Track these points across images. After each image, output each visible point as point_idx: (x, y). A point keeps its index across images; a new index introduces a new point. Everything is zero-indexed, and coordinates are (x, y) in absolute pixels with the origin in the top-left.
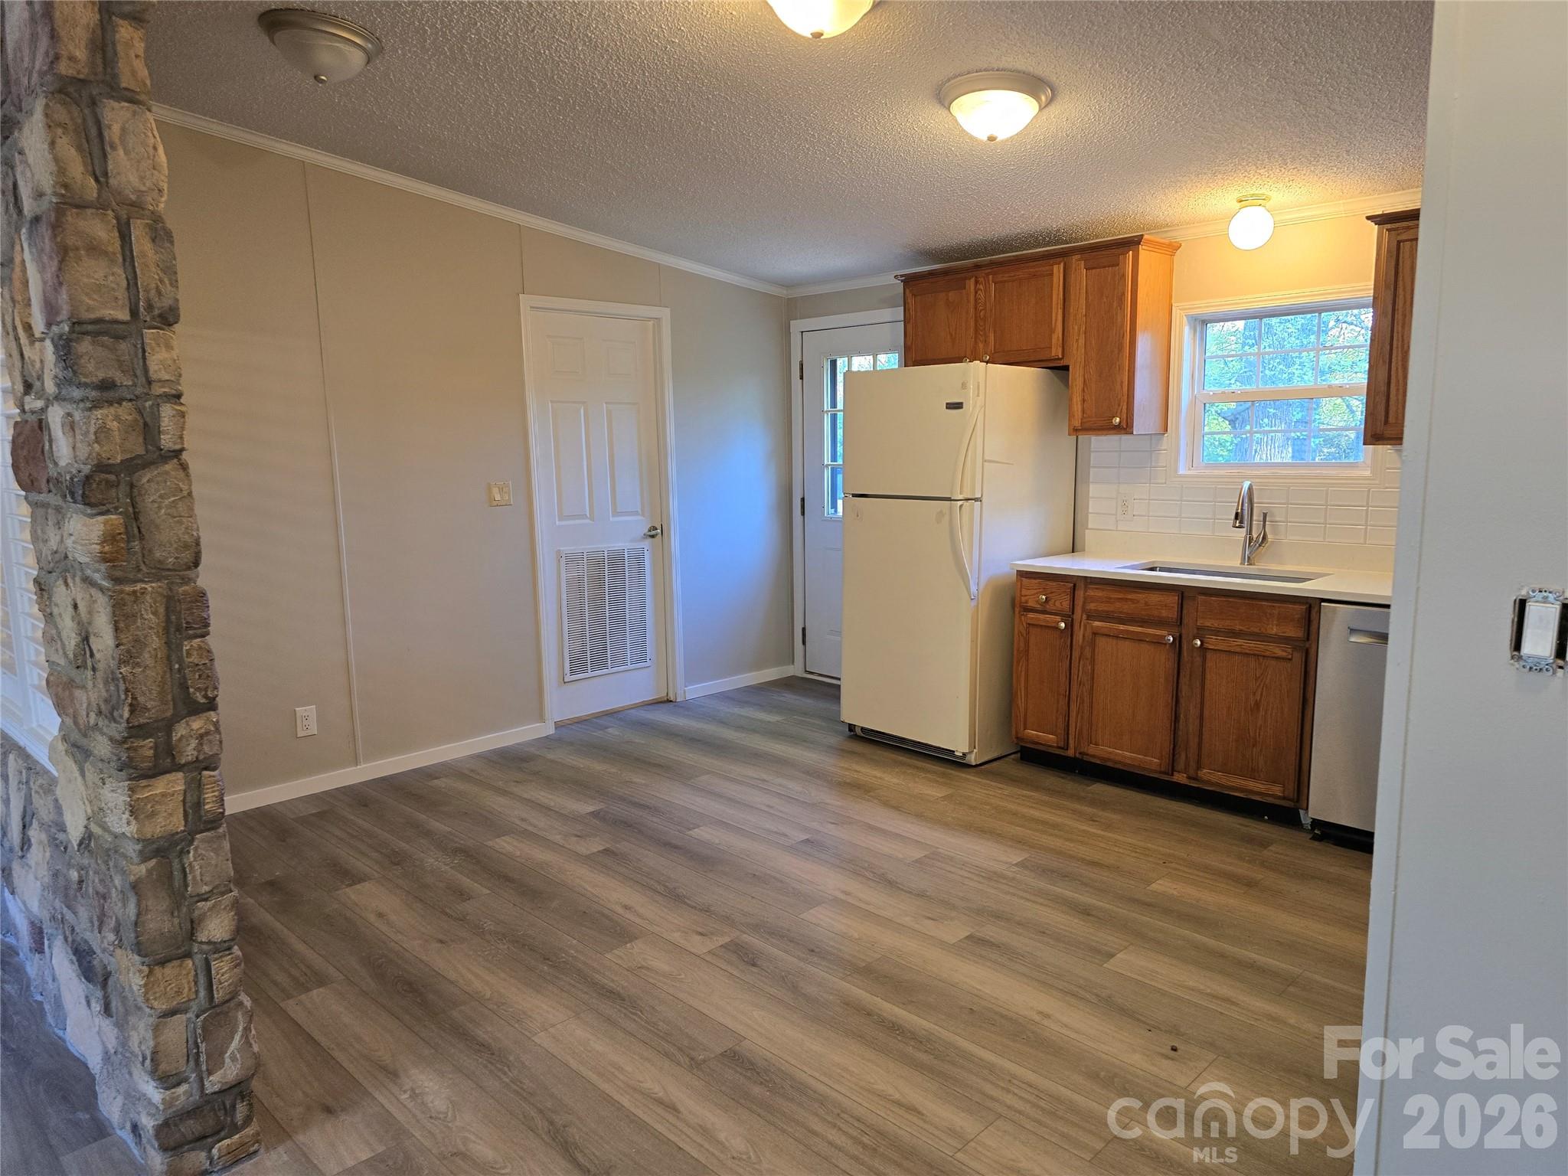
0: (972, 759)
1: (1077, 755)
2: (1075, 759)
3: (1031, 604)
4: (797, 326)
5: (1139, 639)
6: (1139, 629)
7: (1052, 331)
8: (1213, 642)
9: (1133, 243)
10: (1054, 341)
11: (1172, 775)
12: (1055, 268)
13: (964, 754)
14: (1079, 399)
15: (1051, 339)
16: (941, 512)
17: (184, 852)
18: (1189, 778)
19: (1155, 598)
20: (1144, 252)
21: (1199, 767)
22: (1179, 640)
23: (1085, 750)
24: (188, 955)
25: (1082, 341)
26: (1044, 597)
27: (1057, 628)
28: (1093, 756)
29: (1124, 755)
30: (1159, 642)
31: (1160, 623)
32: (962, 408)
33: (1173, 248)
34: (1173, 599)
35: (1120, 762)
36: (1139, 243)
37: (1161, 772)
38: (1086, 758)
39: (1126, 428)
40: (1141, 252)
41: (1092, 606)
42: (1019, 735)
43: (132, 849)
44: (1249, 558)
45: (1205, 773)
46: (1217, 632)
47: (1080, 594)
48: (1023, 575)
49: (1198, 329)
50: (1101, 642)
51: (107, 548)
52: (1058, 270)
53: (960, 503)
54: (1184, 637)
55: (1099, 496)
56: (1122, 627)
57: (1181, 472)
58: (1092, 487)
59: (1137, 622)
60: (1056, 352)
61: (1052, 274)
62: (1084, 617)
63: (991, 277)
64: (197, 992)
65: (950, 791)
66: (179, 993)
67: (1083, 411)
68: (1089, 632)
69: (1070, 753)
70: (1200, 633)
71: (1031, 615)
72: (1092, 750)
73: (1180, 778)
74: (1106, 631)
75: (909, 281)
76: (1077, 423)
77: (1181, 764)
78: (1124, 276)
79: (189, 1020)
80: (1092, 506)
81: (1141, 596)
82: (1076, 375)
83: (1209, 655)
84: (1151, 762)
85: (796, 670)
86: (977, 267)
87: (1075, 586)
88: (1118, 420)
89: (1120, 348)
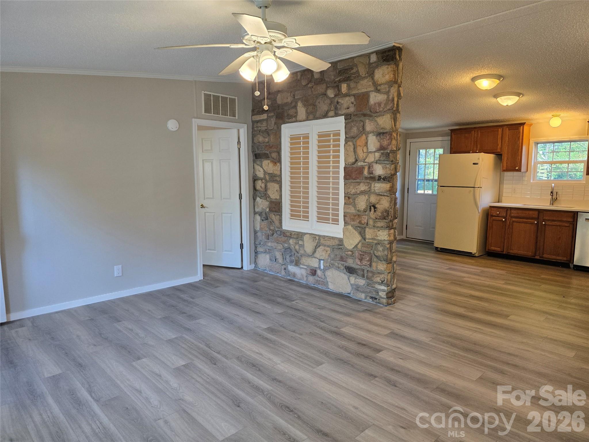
0: (477, 255)
1: (507, 253)
2: (506, 254)
3: (494, 214)
4: (409, 141)
5: (526, 223)
6: (527, 220)
7: (498, 145)
8: (548, 223)
9: (523, 124)
10: (498, 148)
11: (535, 257)
12: (499, 129)
13: (475, 253)
14: (506, 163)
15: (497, 147)
16: (470, 191)
17: (393, 244)
18: (540, 257)
19: (531, 212)
20: (525, 127)
21: (543, 254)
22: (538, 222)
23: (509, 252)
24: (391, 263)
25: (507, 148)
26: (498, 213)
27: (503, 221)
28: (512, 253)
29: (522, 252)
30: (532, 224)
31: (533, 218)
32: (478, 164)
33: (531, 125)
34: (536, 213)
35: (519, 254)
36: (524, 124)
37: (532, 256)
38: (509, 254)
39: (519, 170)
40: (525, 126)
41: (513, 215)
42: (489, 249)
43: (386, 242)
44: (552, 203)
45: (545, 256)
46: (549, 220)
47: (509, 212)
48: (491, 207)
49: (536, 145)
50: (515, 224)
51: (390, 189)
52: (500, 130)
53: (477, 188)
54: (539, 222)
55: (507, 187)
56: (521, 220)
57: (531, 182)
58: (504, 185)
59: (525, 218)
60: (499, 150)
61: (498, 131)
62: (510, 217)
63: (479, 131)
64: (392, 270)
65: (475, 261)
66: (390, 269)
67: (507, 166)
68: (511, 221)
69: (504, 253)
70: (544, 220)
71: (494, 217)
72: (511, 251)
73: (537, 257)
74: (516, 221)
75: (452, 131)
76: (505, 169)
77: (538, 254)
78: (520, 132)
79: (391, 275)
80: (504, 190)
81: (527, 212)
82: (505, 157)
83: (546, 226)
84: (529, 254)
85: (404, 237)
86: (475, 128)
87: (507, 210)
88: (517, 168)
89: (518, 150)
